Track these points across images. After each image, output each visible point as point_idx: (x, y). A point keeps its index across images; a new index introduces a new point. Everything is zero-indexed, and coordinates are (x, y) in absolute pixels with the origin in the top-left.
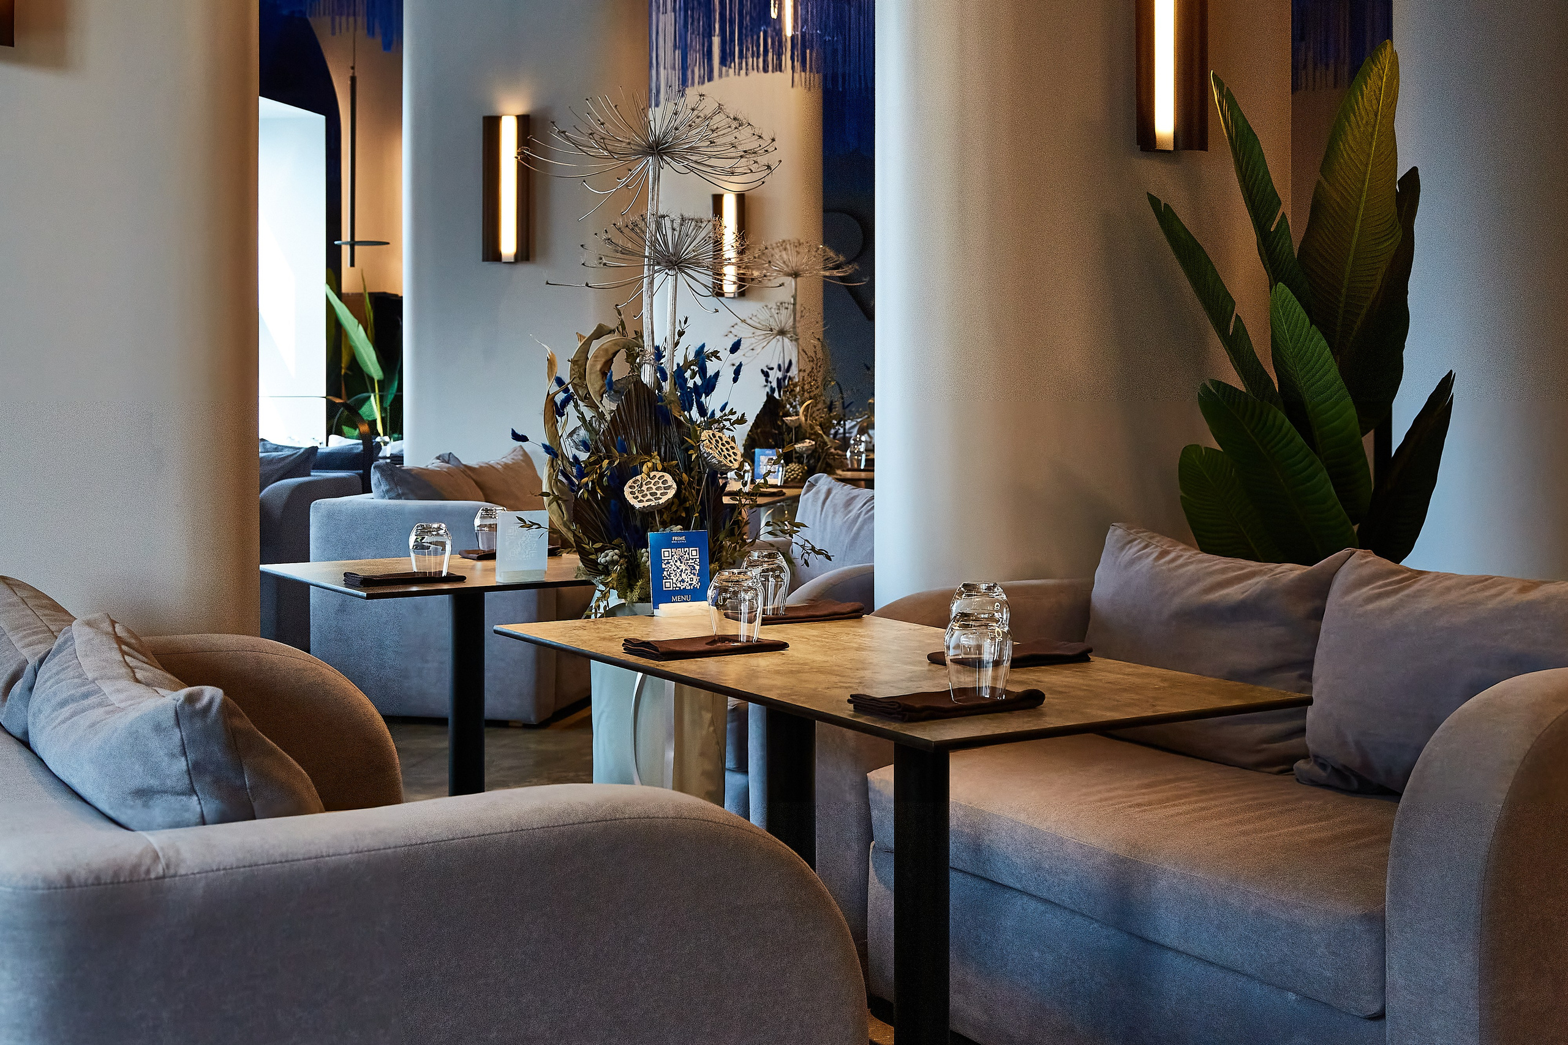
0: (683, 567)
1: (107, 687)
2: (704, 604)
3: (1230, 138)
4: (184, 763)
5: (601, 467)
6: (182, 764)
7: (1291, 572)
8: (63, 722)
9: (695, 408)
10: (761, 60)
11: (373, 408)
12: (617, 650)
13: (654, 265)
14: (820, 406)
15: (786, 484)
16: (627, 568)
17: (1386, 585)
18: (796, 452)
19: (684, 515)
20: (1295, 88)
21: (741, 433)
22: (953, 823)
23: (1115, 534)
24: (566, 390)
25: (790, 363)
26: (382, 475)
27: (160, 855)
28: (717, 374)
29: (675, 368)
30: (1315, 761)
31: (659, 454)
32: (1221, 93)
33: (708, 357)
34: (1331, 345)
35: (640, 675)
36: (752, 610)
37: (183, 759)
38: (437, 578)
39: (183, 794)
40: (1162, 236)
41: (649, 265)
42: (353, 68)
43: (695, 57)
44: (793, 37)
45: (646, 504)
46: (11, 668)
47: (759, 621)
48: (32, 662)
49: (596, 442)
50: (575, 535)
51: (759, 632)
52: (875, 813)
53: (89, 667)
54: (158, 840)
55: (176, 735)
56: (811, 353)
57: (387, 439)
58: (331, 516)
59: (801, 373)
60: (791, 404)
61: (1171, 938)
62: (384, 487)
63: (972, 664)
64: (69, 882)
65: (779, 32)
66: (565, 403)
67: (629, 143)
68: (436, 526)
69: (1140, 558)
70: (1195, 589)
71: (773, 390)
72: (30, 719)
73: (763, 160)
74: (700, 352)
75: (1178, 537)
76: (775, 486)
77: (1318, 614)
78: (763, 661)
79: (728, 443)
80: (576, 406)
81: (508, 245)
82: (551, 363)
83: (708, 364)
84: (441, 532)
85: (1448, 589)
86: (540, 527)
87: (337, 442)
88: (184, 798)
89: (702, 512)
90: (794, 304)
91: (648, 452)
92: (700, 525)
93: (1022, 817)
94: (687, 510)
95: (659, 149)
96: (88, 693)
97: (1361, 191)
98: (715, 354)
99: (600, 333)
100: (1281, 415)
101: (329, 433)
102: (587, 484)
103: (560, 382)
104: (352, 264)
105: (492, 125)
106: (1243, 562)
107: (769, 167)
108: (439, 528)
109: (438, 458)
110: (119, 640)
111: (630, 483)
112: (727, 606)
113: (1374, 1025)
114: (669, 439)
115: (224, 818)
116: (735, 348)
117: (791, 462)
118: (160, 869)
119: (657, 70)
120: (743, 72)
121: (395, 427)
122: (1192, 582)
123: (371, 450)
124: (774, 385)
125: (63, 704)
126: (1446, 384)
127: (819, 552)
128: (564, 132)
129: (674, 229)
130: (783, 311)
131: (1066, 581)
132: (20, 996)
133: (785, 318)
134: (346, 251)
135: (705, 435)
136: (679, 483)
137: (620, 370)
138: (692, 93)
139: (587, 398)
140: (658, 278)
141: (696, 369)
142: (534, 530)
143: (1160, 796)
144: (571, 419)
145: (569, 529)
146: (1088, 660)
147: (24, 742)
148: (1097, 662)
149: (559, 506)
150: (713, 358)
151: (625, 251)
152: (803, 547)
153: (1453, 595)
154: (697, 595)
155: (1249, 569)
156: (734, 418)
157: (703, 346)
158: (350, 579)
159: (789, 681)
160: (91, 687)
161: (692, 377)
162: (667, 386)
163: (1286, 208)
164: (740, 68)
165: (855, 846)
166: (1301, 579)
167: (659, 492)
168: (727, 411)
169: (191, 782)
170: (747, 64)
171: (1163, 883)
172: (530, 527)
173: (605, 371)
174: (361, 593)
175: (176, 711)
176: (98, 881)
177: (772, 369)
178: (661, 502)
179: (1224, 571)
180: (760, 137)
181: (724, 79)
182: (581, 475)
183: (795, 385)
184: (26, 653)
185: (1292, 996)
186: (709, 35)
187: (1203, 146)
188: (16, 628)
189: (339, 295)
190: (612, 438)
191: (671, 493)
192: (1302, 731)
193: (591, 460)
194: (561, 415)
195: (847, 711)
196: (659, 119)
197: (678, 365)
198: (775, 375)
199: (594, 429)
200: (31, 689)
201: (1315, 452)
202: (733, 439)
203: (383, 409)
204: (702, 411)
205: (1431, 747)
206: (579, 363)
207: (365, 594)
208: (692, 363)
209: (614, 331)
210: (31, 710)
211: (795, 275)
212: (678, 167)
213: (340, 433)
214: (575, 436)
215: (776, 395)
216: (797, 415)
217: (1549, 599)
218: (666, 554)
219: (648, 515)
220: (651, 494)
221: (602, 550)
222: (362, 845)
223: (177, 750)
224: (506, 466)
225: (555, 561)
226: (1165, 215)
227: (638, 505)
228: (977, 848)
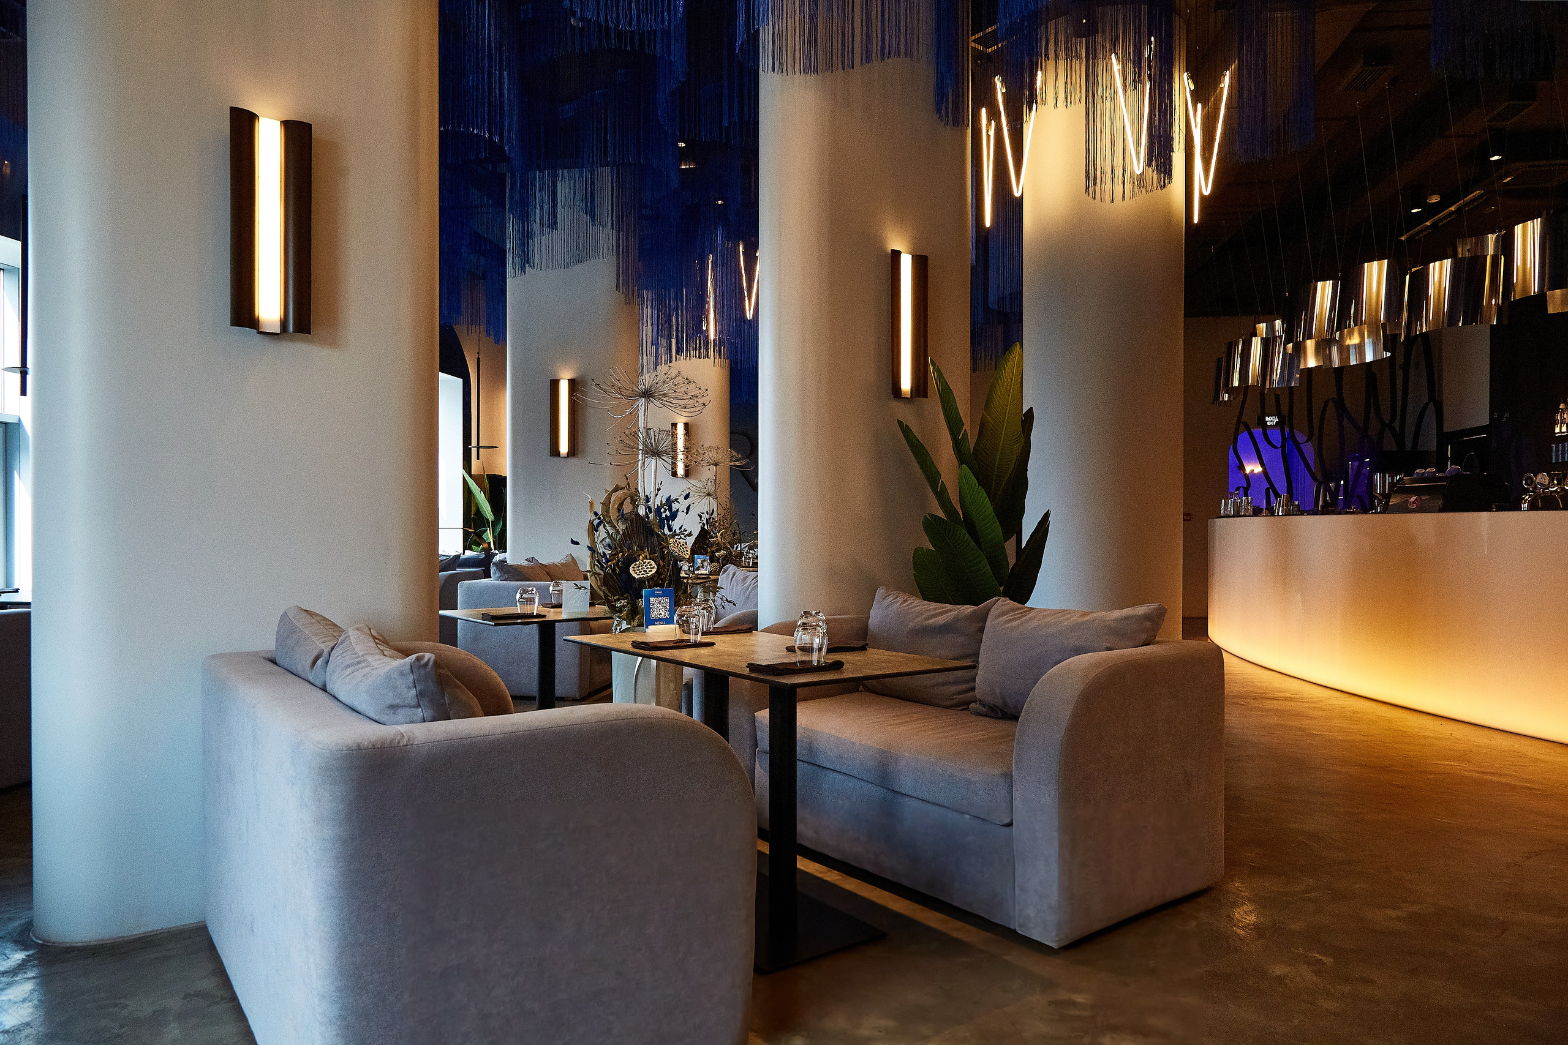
0: (661, 607)
1: (370, 659)
2: (672, 626)
3: (939, 391)
4: (415, 691)
5: (618, 557)
6: (413, 692)
7: (968, 609)
8: (348, 675)
9: (666, 527)
10: (697, 352)
11: (489, 536)
12: (628, 647)
13: (645, 454)
14: (728, 533)
15: (711, 573)
16: (631, 609)
17: (1015, 615)
18: (716, 557)
19: (660, 582)
20: (974, 369)
21: (691, 541)
22: (798, 736)
23: (880, 592)
24: (599, 518)
25: (713, 511)
26: (497, 568)
27: (404, 734)
28: (678, 510)
29: (656, 507)
30: (980, 704)
31: (648, 551)
32: (934, 368)
33: (673, 502)
34: (988, 495)
35: (640, 659)
36: (697, 627)
37: (414, 689)
38: (531, 616)
39: (414, 707)
40: (904, 441)
41: (643, 454)
42: (478, 353)
43: (663, 350)
44: (714, 340)
45: (641, 576)
46: (314, 654)
47: (700, 634)
48: (326, 650)
49: (615, 545)
50: (604, 593)
51: (699, 638)
52: (759, 733)
53: (359, 649)
54: (402, 728)
55: (411, 678)
56: (724, 506)
57: (497, 552)
58: (469, 590)
59: (719, 516)
60: (713, 532)
61: (905, 790)
62: (498, 575)
63: (807, 649)
64: (359, 747)
65: (707, 337)
66: (599, 525)
67: (632, 391)
68: (530, 589)
69: (893, 603)
70: (920, 618)
71: (704, 524)
72: (328, 677)
73: (701, 400)
74: (668, 499)
75: (912, 594)
76: (706, 574)
77: (982, 630)
78: (703, 651)
79: (683, 545)
80: (605, 526)
81: (564, 448)
82: (591, 504)
83: (673, 505)
84: (533, 592)
85: (1045, 617)
86: (586, 589)
87: (469, 553)
88: (414, 709)
89: (670, 581)
90: (715, 480)
91: (642, 550)
92: (669, 586)
93: (833, 732)
94: (662, 580)
95: (647, 394)
96: (359, 663)
97: (1004, 418)
98: (676, 500)
99: (616, 489)
100: (964, 531)
101: (465, 549)
102: (611, 565)
103: (596, 514)
104: (478, 458)
105: (555, 384)
106: (944, 605)
107: (704, 404)
108: (532, 590)
109: (526, 560)
110: (374, 637)
111: (633, 565)
112: (684, 625)
113: (1007, 829)
114: (652, 543)
115: (434, 719)
116: (687, 497)
117: (714, 562)
118: (405, 741)
119: (642, 356)
120: (688, 358)
121: (502, 545)
122: (919, 614)
123: (489, 556)
124: (705, 522)
125: (348, 666)
126: (1046, 516)
127: (730, 602)
128: (598, 385)
129: (655, 436)
130: (709, 483)
131: (855, 616)
132: (334, 804)
133: (710, 487)
134: (474, 451)
135: (671, 541)
136: (658, 565)
137: (627, 508)
138: (663, 368)
139: (610, 523)
140: (647, 461)
141: (667, 508)
142: (583, 590)
143: (903, 721)
144: (602, 533)
145: (601, 590)
146: (866, 650)
147: (324, 689)
148: (870, 651)
149: (596, 577)
150: (675, 502)
151: (629, 446)
152: (722, 599)
153: (1049, 618)
154: (668, 621)
155: (948, 608)
156: (686, 533)
157: (670, 496)
158: (485, 616)
159: (717, 659)
160: (362, 659)
161: (665, 512)
162: (651, 516)
163: (967, 427)
164: (686, 356)
165: (748, 750)
166: (973, 612)
167: (648, 570)
168: (682, 530)
169: (418, 701)
170: (690, 354)
171: (904, 763)
172: (580, 589)
173: (620, 508)
174: (491, 623)
175: (411, 665)
176: (374, 747)
177: (703, 513)
178: (649, 575)
179: (935, 609)
180: (700, 389)
181: (678, 362)
182: (608, 561)
183: (716, 522)
184: (322, 646)
185: (967, 816)
186: (670, 338)
187: (926, 396)
188: (315, 635)
189: (470, 475)
190: (623, 542)
191: (654, 571)
192: (973, 689)
193: (613, 553)
194: (597, 531)
195: (746, 671)
196: (648, 379)
197: (658, 505)
198: (705, 517)
199: (614, 539)
200: (327, 662)
201: (981, 549)
202: (686, 543)
203: (494, 537)
204: (670, 529)
205: (1036, 690)
206: (606, 505)
207: (494, 624)
208: (664, 505)
209: (624, 488)
210: (328, 674)
211: (716, 464)
212: (657, 403)
213: (471, 549)
214: (604, 542)
215: (706, 527)
216: (717, 537)
217: (1094, 620)
218: (652, 600)
219: (642, 582)
220: (644, 571)
221: (618, 600)
222: (506, 730)
223: (411, 685)
224: (563, 564)
225: (593, 608)
226: (906, 430)
227: (637, 577)
228: (810, 749)
